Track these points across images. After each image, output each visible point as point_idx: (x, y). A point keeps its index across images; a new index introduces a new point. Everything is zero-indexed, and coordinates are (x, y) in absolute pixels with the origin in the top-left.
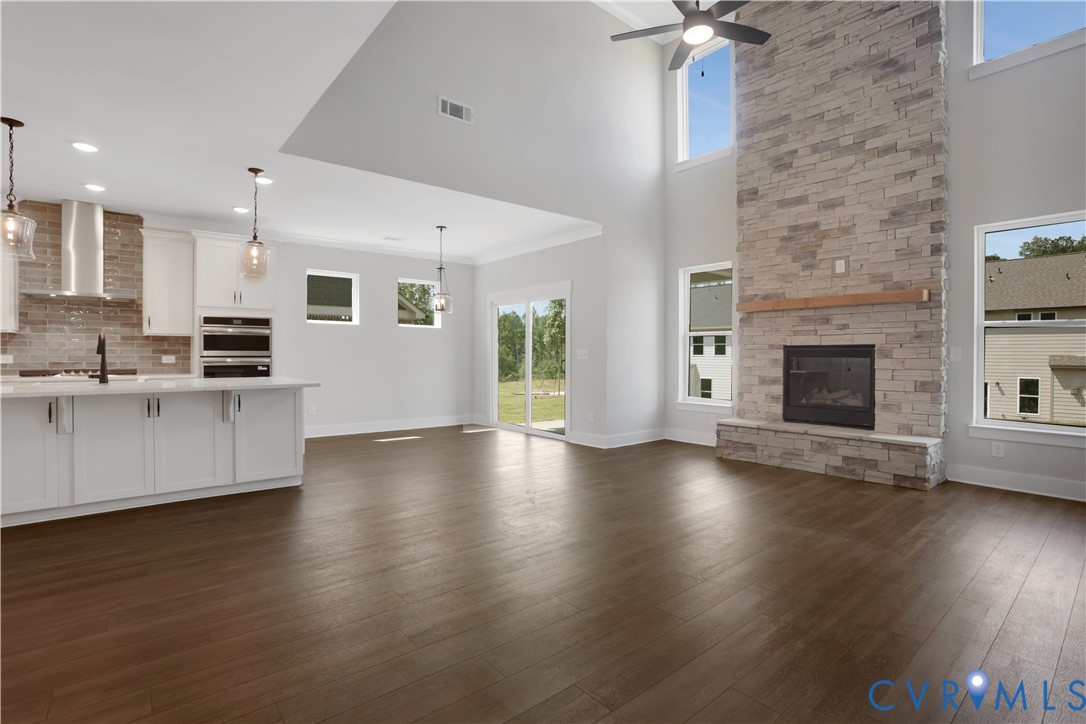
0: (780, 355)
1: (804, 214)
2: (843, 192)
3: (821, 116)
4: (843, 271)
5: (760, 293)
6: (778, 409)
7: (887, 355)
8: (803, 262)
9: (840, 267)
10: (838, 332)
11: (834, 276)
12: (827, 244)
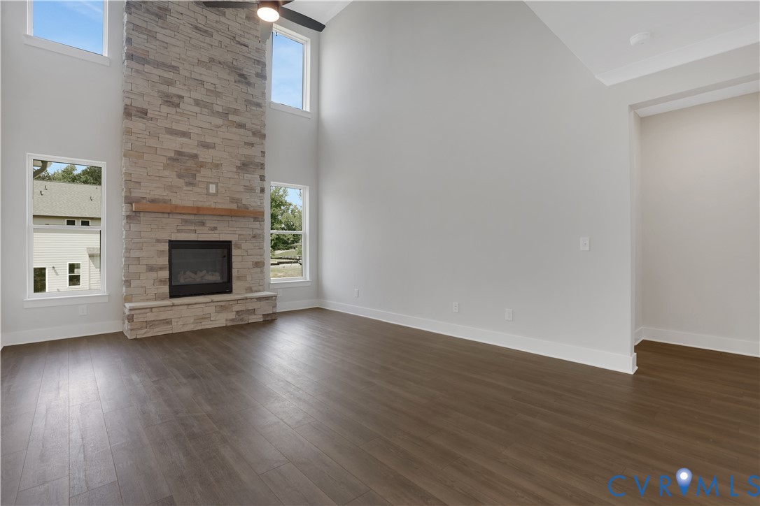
0: (166, 247)
1: (189, 146)
2: (215, 140)
3: (202, 83)
4: (214, 192)
5: (148, 196)
6: (165, 289)
7: (239, 248)
8: (187, 180)
9: (212, 189)
10: (210, 232)
11: (208, 194)
12: (204, 172)
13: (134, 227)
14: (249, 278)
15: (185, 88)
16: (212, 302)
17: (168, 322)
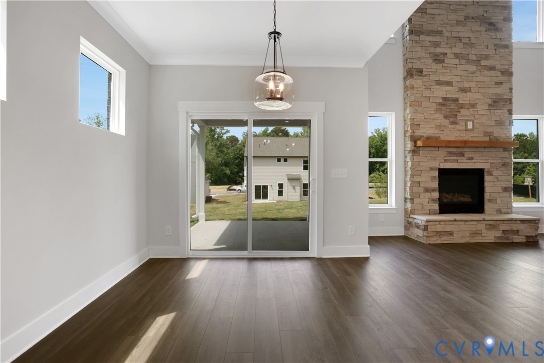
0: (436, 174)
1: (450, 92)
2: (472, 85)
3: (460, 39)
4: (472, 128)
5: (424, 135)
6: (436, 206)
7: (491, 175)
8: (451, 120)
9: (470, 125)
10: (468, 161)
11: (467, 130)
12: (463, 112)
13: (416, 159)
14: (499, 201)
15: (448, 46)
16: (484, 220)
17: (451, 234)
